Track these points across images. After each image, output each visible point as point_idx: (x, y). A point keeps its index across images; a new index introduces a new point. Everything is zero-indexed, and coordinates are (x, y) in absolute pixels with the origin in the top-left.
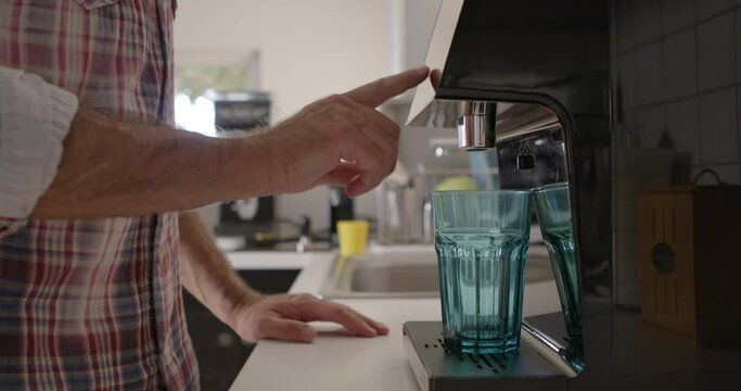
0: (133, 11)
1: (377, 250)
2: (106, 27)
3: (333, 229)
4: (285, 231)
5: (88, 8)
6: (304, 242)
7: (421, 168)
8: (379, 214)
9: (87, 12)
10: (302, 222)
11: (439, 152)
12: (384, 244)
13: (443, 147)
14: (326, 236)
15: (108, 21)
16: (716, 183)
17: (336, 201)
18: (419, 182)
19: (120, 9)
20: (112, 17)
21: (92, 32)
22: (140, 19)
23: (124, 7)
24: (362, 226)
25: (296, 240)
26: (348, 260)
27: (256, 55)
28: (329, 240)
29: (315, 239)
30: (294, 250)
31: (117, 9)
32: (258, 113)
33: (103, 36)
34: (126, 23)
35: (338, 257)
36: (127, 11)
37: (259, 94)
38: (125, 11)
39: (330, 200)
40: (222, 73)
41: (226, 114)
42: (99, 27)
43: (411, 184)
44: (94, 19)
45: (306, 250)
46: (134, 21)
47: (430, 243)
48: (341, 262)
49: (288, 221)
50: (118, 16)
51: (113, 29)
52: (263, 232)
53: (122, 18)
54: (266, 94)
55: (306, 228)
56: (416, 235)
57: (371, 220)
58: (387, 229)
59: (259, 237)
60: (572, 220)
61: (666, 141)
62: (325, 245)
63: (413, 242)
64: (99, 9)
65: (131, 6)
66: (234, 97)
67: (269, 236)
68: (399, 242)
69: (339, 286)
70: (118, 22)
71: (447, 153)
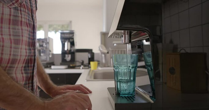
0: (24, 9)
1: (100, 68)
2: (16, 13)
3: (89, 63)
4: (78, 64)
5: (10, 7)
6: (82, 66)
7: (110, 49)
8: (100, 60)
9: (10, 8)
10: (82, 62)
11: (115, 45)
12: (101, 67)
13: (116, 44)
14: (87, 65)
15: (17, 11)
16: (185, 52)
17: (90, 57)
18: (110, 52)
19: (20, 8)
20: (18, 10)
21: (12, 14)
22: (26, 11)
23: (21, 8)
24: (96, 63)
25: (80, 66)
26: (93, 71)
27: (71, 22)
28: (88, 66)
29: (85, 66)
30: (80, 69)
31: (19, 8)
32: (71, 35)
33: (15, 15)
34: (22, 12)
35: (90, 70)
36: (22, 9)
37: (71, 31)
38: (21, 9)
39: (88, 57)
40: (63, 26)
41: (63, 35)
42: (14, 12)
43: (108, 53)
44: (12, 10)
45: (83, 68)
46: (24, 12)
47: (112, 67)
48: (91, 71)
49: (78, 61)
50: (20, 10)
51: (18, 13)
52: (72, 64)
53: (21, 11)
54: (73, 31)
55: (82, 63)
56: (109, 65)
57: (98, 61)
58: (102, 63)
59: (71, 65)
60: (152, 61)
61: (171, 42)
62: (87, 67)
63: (108, 66)
64: (14, 8)
65: (23, 8)
66: (65, 32)
67: (74, 65)
68: (105, 66)
69: (91, 78)
70: (19, 12)
71: (117, 45)
